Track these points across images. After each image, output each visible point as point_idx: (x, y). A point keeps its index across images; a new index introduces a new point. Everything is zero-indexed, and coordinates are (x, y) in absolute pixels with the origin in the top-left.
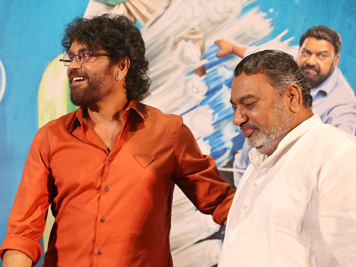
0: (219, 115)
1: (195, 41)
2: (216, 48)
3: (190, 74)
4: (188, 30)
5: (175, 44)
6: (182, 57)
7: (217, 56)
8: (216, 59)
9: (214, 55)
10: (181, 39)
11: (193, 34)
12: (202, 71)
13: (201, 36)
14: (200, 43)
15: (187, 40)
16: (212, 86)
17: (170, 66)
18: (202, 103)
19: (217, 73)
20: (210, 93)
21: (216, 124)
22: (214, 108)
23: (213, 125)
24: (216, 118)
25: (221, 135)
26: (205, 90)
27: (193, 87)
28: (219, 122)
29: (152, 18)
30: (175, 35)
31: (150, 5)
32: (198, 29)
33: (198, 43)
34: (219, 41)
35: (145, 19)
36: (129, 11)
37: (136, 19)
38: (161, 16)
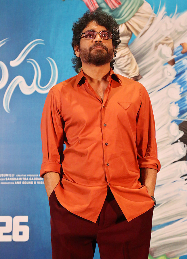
0: (184, 89)
1: (168, 44)
2: (181, 48)
3: (165, 64)
4: (164, 38)
5: (156, 47)
6: (160, 54)
7: (182, 53)
8: (181, 55)
9: (180, 52)
10: (160, 43)
11: (167, 40)
12: (173, 62)
13: (172, 41)
14: (171, 45)
15: (163, 44)
16: (179, 71)
17: (153, 60)
18: (173, 81)
19: (182, 63)
20: (178, 76)
21: (182, 94)
22: (180, 84)
23: (180, 94)
24: (182, 90)
25: (185, 100)
26: (175, 73)
27: (168, 72)
28: (184, 92)
29: (141, 31)
30: (156, 41)
31: (141, 23)
32: (169, 37)
33: (170, 45)
34: (182, 44)
35: (138, 32)
36: (128, 28)
37: (132, 33)
38: (147, 30)
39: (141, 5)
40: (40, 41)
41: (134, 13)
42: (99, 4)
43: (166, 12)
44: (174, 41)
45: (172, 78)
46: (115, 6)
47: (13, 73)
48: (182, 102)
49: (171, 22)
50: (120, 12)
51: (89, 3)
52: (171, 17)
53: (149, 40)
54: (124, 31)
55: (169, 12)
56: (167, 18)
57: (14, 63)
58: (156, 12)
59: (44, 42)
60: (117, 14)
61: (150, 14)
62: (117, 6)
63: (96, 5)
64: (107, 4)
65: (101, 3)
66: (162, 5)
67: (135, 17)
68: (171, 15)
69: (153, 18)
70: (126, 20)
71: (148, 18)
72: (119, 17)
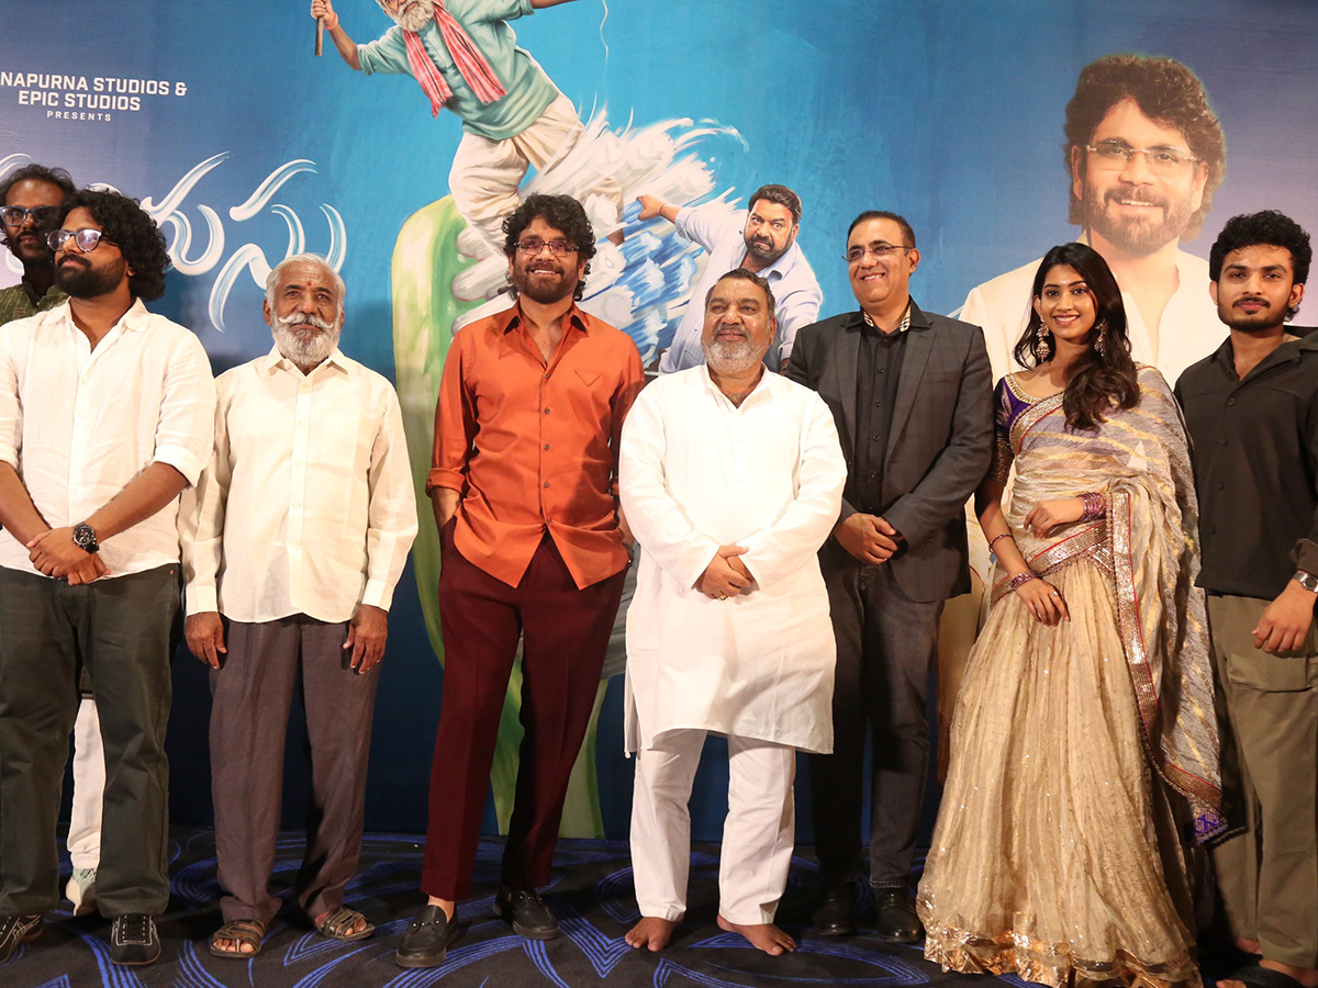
0: (641, 300)
1: (610, 196)
2: (639, 206)
4: (600, 180)
5: (583, 199)
7: (639, 218)
8: (638, 222)
9: (636, 216)
10: (591, 192)
11: (607, 186)
12: (619, 238)
13: (618, 189)
14: (616, 199)
15: (599, 194)
16: (633, 259)
18: (619, 282)
19: (640, 241)
20: (629, 269)
21: (637, 312)
22: (634, 290)
23: (632, 312)
24: (637, 302)
25: (643, 327)
26: (622, 264)
27: (607, 259)
28: (640, 308)
29: (550, 161)
30: (582, 187)
31: (549, 142)
32: (614, 179)
33: (613, 199)
34: (642, 197)
35: (541, 162)
36: (519, 150)
37: (528, 162)
38: (564, 158)
39: (551, 100)
40: (308, 165)
41: (536, 117)
42: (452, 89)
43: (607, 123)
44: (623, 190)
45: (616, 274)
46: (491, 98)
47: (237, 235)
48: (637, 330)
49: (617, 145)
50: (503, 111)
51: (428, 85)
52: (619, 136)
53: (566, 180)
54: (510, 157)
55: (616, 123)
56: (609, 136)
57: (239, 213)
58: (585, 120)
59: (316, 167)
60: (495, 116)
61: (574, 123)
62: (497, 97)
63: (447, 90)
64: (472, 91)
65: (459, 87)
66: (599, 106)
67: (535, 126)
68: (618, 132)
69: (579, 133)
70: (515, 130)
71: (567, 132)
72: (498, 124)
